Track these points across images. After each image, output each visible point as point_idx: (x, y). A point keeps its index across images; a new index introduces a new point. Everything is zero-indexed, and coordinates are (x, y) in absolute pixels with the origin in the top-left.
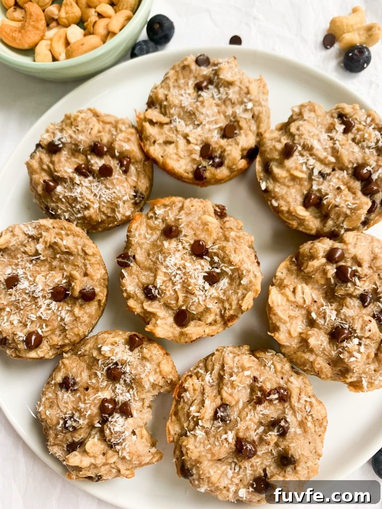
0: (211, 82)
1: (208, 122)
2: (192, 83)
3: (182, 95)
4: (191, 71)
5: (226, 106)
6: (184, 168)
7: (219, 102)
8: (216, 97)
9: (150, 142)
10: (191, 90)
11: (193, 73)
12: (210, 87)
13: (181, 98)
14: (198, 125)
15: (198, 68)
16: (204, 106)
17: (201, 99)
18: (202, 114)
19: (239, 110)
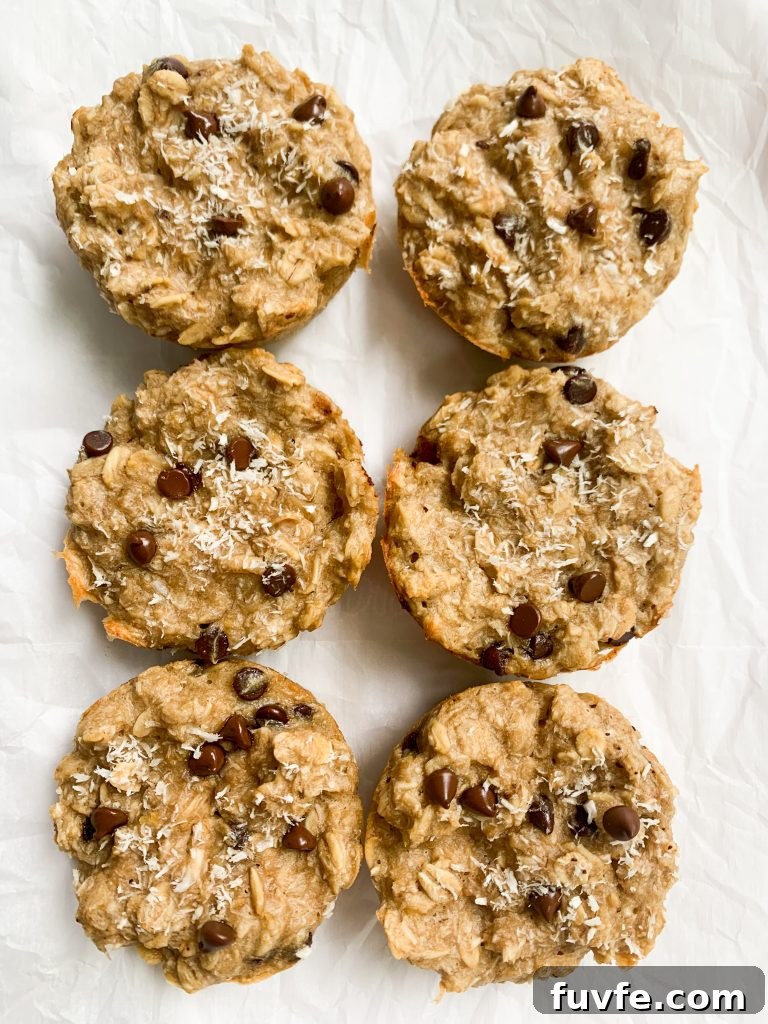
0: (582, 449)
1: (547, 553)
2: (538, 435)
3: (508, 463)
4: (545, 407)
5: (598, 521)
6: (466, 641)
7: (586, 508)
8: (583, 491)
9: (405, 551)
10: (530, 456)
11: (549, 411)
12: (577, 462)
13: (505, 470)
14: (523, 551)
15: (565, 404)
16: (549, 511)
17: (548, 489)
18: (542, 529)
19: (624, 539)
